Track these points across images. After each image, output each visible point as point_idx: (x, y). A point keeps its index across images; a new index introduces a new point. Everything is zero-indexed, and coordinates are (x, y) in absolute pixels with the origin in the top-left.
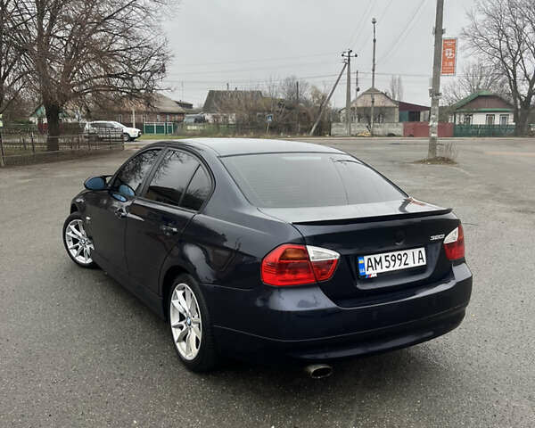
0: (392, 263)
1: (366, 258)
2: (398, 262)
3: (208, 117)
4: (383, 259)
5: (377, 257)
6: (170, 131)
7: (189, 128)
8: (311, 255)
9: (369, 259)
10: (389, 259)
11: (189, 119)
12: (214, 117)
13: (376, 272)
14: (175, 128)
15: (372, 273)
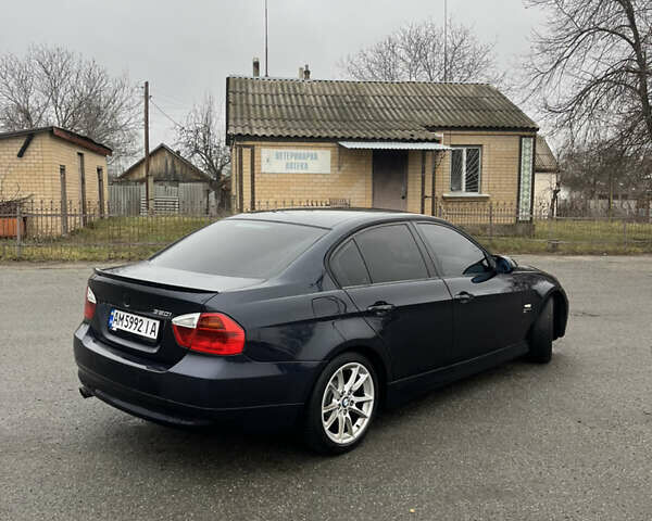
0: (130, 324)
1: (115, 311)
2: (134, 325)
4: (125, 318)
5: (122, 314)
9: (117, 313)
10: (128, 319)
13: (117, 327)
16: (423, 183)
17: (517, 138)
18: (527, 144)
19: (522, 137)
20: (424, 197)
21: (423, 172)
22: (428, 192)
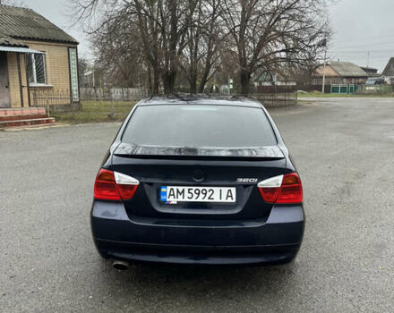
0: (195, 196)
1: (169, 188)
2: (202, 196)
3: (387, 79)
4: (186, 191)
5: (181, 189)
6: (351, 91)
7: (367, 88)
8: (117, 179)
9: (172, 189)
10: (192, 192)
11: (370, 81)
12: (391, 79)
13: (176, 200)
14: (356, 88)
15: (173, 200)
16: (20, 77)
17: (66, 48)
18: (72, 52)
19: (69, 47)
20: (21, 87)
21: (19, 68)
22: (24, 83)
